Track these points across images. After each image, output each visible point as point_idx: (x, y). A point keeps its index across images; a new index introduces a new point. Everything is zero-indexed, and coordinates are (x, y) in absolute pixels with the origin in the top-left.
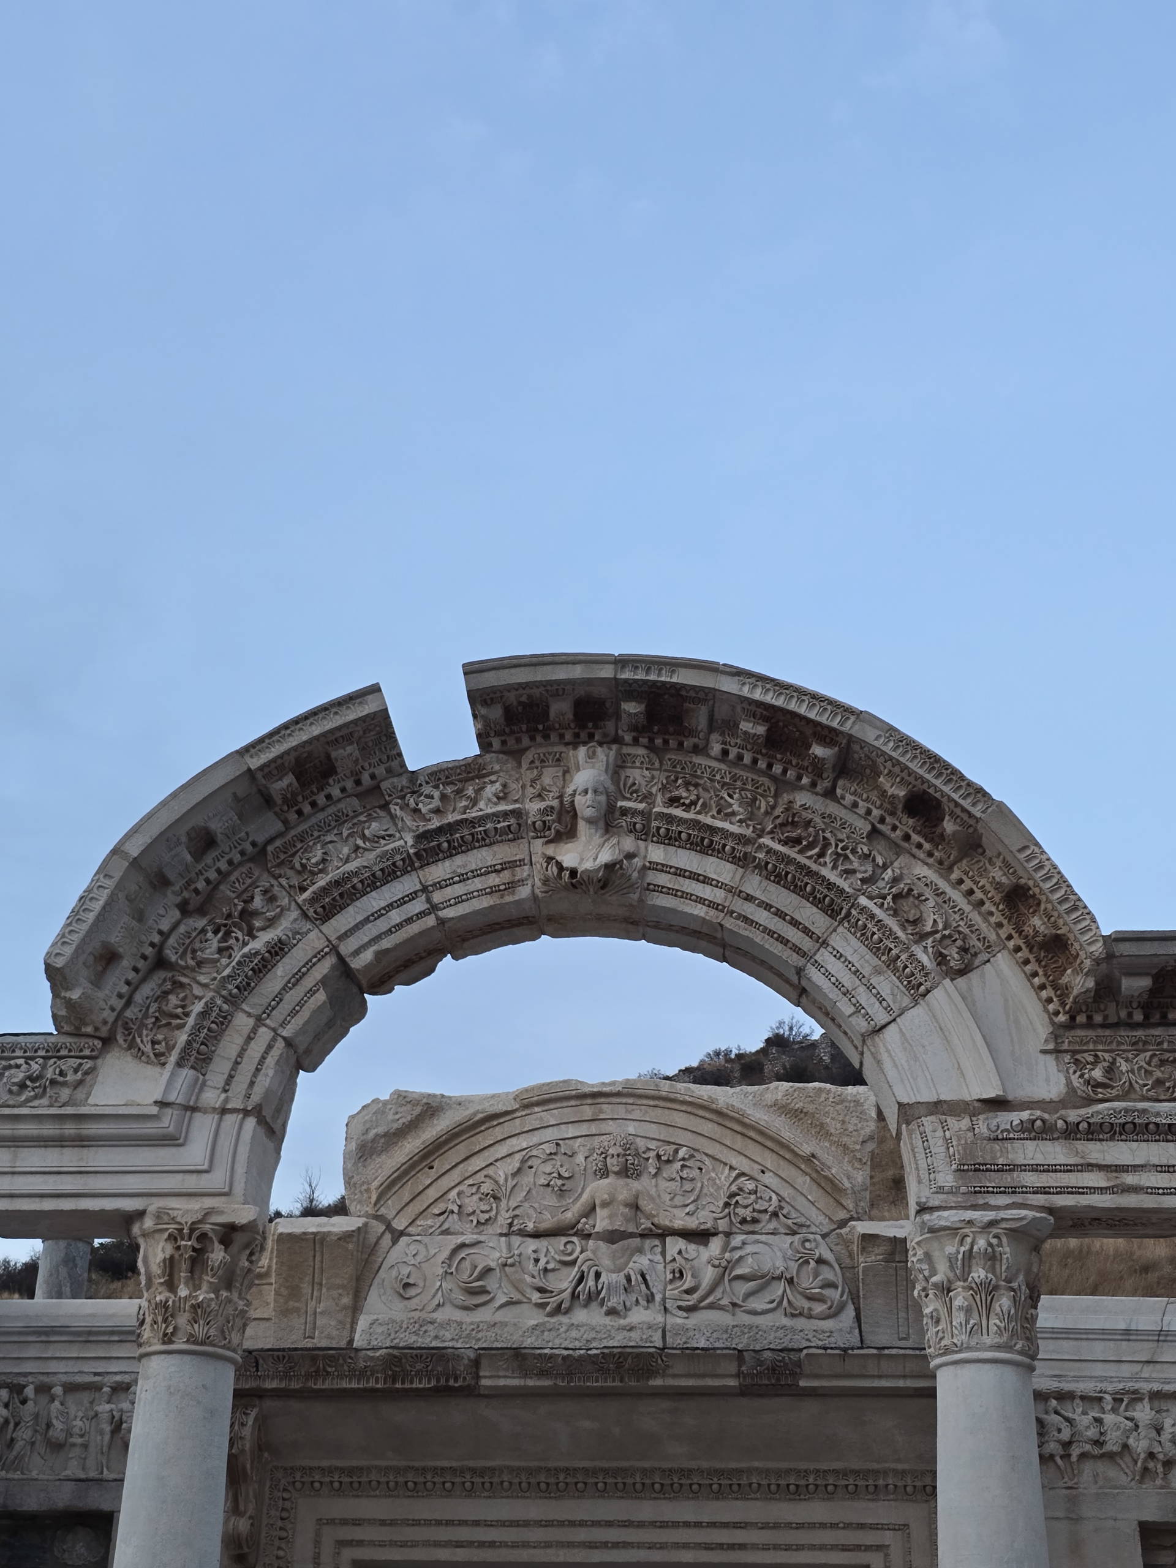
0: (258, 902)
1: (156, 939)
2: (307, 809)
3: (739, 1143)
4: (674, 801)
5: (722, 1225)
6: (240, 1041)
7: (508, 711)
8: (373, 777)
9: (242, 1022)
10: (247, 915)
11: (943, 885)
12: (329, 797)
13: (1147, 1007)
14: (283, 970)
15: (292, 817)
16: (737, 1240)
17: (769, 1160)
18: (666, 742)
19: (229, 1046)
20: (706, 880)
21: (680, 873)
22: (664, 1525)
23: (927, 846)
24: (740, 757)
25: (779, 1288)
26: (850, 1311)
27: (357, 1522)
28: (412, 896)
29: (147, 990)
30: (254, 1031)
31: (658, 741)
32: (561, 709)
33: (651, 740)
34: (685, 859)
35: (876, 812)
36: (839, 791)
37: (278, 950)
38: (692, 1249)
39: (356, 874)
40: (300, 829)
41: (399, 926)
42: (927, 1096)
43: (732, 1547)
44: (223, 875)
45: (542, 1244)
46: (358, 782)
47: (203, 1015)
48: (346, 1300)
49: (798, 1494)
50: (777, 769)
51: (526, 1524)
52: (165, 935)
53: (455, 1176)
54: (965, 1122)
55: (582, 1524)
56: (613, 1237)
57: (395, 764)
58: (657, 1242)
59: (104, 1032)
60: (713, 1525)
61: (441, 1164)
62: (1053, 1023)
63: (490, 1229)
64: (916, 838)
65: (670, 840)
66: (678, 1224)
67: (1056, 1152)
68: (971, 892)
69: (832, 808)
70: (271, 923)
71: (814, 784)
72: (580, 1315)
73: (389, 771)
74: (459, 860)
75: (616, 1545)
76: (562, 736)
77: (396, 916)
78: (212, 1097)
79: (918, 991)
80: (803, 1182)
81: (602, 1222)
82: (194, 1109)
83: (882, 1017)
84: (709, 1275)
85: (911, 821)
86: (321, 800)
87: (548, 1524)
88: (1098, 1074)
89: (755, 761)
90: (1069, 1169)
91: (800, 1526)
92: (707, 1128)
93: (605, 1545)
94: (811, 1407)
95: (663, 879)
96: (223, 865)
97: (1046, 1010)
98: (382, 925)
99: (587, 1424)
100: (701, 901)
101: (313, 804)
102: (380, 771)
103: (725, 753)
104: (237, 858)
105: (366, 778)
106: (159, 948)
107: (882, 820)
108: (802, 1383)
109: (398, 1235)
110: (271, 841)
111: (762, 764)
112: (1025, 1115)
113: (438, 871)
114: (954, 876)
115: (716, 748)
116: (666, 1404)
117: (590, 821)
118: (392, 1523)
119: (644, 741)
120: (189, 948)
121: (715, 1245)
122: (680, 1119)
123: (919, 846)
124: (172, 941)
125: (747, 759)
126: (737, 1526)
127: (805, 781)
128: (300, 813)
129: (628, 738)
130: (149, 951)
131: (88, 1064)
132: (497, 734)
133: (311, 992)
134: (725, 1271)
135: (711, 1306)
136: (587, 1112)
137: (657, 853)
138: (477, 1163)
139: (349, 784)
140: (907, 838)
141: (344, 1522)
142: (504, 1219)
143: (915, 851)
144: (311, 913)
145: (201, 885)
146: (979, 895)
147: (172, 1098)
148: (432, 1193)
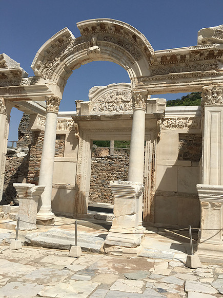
4: (105, 40)
6: (55, 76)
7: (84, 29)
8: (69, 41)
9: (55, 74)
12: (63, 44)
13: (161, 62)
14: (59, 67)
19: (53, 77)
20: (108, 51)
21: (105, 50)
24: (113, 33)
29: (45, 70)
32: (90, 29)
33: (102, 32)
36: (125, 36)
37: (58, 64)
38: (127, 103)
39: (67, 54)
42: (133, 77)
45: (110, 104)
47: (50, 73)
52: (46, 64)
53: (101, 96)
54: (137, 80)
57: (71, 39)
58: (123, 103)
59: (40, 76)
62: (149, 66)
63: (104, 102)
68: (140, 48)
71: (122, 35)
72: (114, 111)
75: (118, 137)
76: (91, 33)
77: (72, 59)
78: (52, 83)
79: (133, 63)
81: (117, 100)
82: (50, 84)
85: (133, 39)
88: (154, 72)
89: (115, 33)
93: (116, 137)
96: (52, 54)
97: (149, 64)
98: (70, 60)
99: (114, 123)
100: (108, 54)
107: (130, 40)
109: (94, 103)
112: (144, 78)
114: (139, 46)
115: (110, 32)
116: (122, 121)
117: (94, 44)
118: (94, 135)
121: (130, 103)
128: (60, 46)
129: (99, 32)
130: (44, 65)
131: (39, 80)
132: (83, 33)
133: (62, 69)
134: (131, 105)
135: (129, 110)
136: (116, 87)
137: (103, 48)
138: (103, 94)
139: (66, 42)
141: (89, 135)
144: (62, 59)
145: (49, 57)
147: (47, 83)
148: (98, 98)
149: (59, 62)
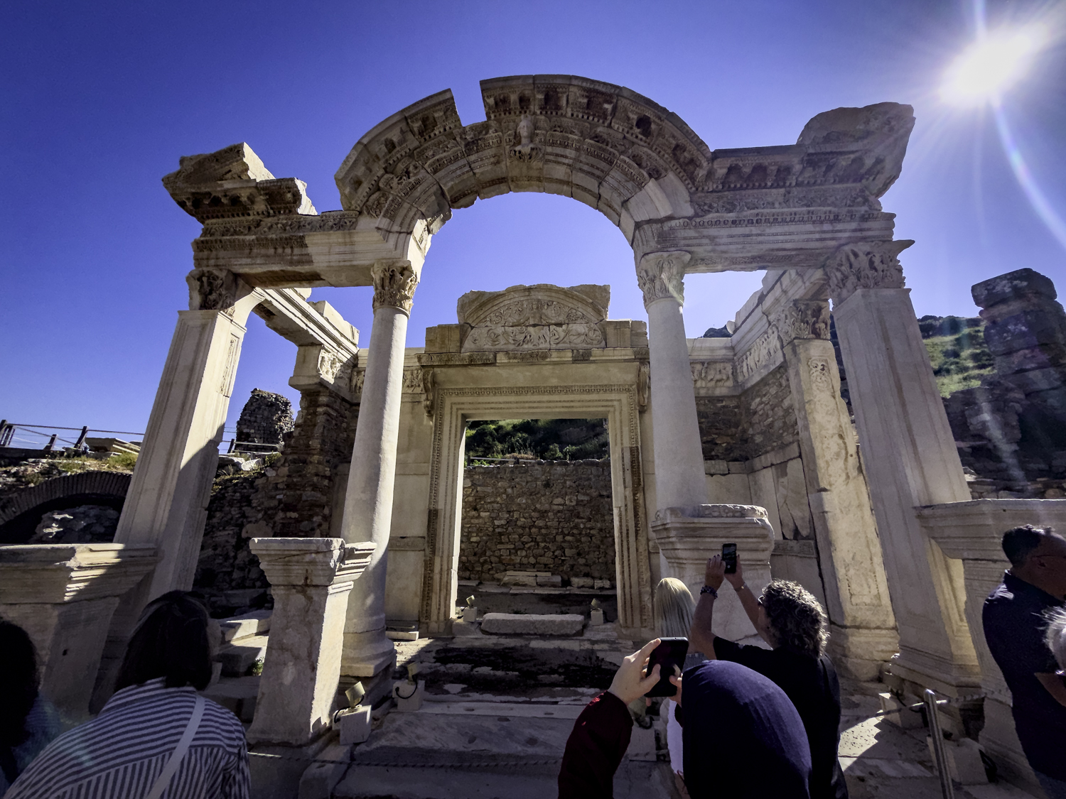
0: (411, 168)
1: (376, 178)
2: (427, 137)
3: (571, 300)
5: (567, 322)
6: (405, 211)
7: (496, 103)
8: (450, 128)
9: (406, 205)
10: (408, 173)
11: (650, 152)
12: (435, 134)
13: (723, 184)
14: (419, 189)
15: (423, 140)
16: (570, 326)
17: (580, 305)
18: (552, 113)
19: (402, 212)
20: (566, 157)
21: (557, 155)
22: (550, 402)
23: (644, 138)
24: (577, 116)
25: (583, 337)
26: (604, 342)
27: (463, 403)
28: (465, 166)
29: (374, 196)
30: (410, 208)
31: (549, 112)
32: (514, 99)
33: (546, 113)
34: (559, 150)
35: (626, 130)
36: (613, 124)
37: (418, 182)
38: (558, 329)
39: (445, 157)
40: (426, 145)
41: (460, 176)
42: (646, 217)
43: (570, 407)
44: (399, 160)
45: (514, 328)
46: (445, 130)
47: (393, 201)
48: (458, 344)
49: (589, 392)
50: (591, 118)
51: (511, 403)
52: (379, 178)
53: (489, 312)
54: (659, 225)
55: (527, 402)
56: (534, 326)
57: (457, 123)
58: (547, 328)
59: (358, 209)
60: (564, 401)
61: (484, 309)
62: (689, 192)
63: (499, 325)
64: (640, 136)
65: (553, 144)
66: (553, 322)
67: (692, 233)
68: (660, 152)
69: (611, 131)
70: (415, 175)
71: (603, 123)
72: (525, 346)
73: (455, 126)
74: (480, 153)
75: (537, 408)
76: (515, 113)
77: (459, 172)
78: (396, 228)
79: (640, 186)
80: (590, 310)
81: (532, 322)
82: (390, 232)
83: (629, 196)
84: (562, 334)
85: (639, 130)
86: (432, 135)
87: (517, 402)
88: (706, 208)
89: (583, 117)
90: (695, 238)
91: (590, 401)
92: (562, 297)
93: (533, 408)
94: (593, 366)
95: (551, 158)
96: (399, 156)
97: (687, 188)
98: (455, 175)
99: (528, 374)
100: (564, 164)
101: (430, 137)
102: (452, 126)
103: (572, 115)
104: (404, 154)
105: (447, 128)
106: (377, 182)
107: (628, 132)
108: (591, 359)
109: (472, 328)
110: (415, 149)
111: (585, 117)
112: (681, 221)
113: (472, 158)
114: (654, 148)
115: (569, 114)
116: (551, 367)
117: (525, 137)
118: (472, 403)
119: (544, 112)
120: (387, 183)
121: (564, 327)
122: (553, 294)
123: (641, 140)
124: (382, 180)
125: (580, 116)
126: (572, 401)
127: (601, 121)
128: (425, 139)
129: (538, 112)
130: (373, 182)
131: (354, 220)
132: (493, 112)
133: (430, 196)
134: (567, 333)
135: (564, 343)
136: (527, 293)
137: (549, 149)
138: (496, 308)
139: (442, 130)
140: (637, 137)
141: (459, 403)
142: (503, 322)
143: (639, 142)
144: (429, 170)
145: (391, 162)
146: (662, 153)
147: (381, 226)
148: (482, 316)
149: (420, 176)
